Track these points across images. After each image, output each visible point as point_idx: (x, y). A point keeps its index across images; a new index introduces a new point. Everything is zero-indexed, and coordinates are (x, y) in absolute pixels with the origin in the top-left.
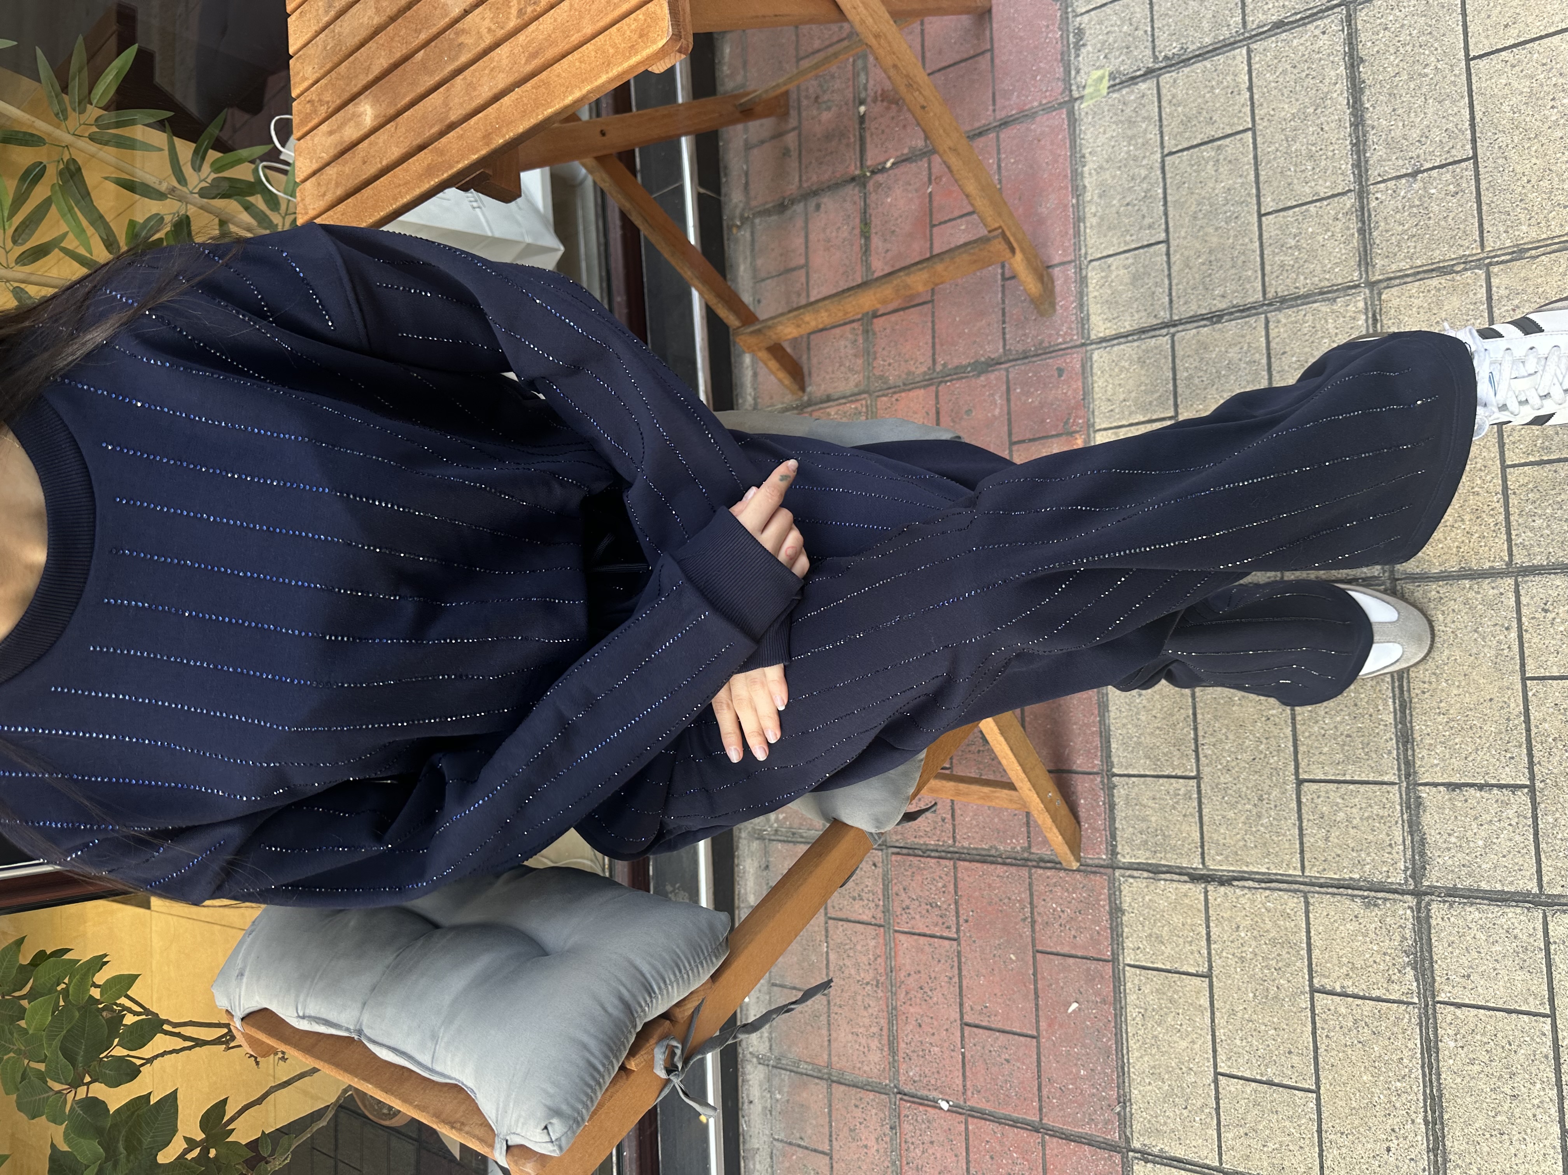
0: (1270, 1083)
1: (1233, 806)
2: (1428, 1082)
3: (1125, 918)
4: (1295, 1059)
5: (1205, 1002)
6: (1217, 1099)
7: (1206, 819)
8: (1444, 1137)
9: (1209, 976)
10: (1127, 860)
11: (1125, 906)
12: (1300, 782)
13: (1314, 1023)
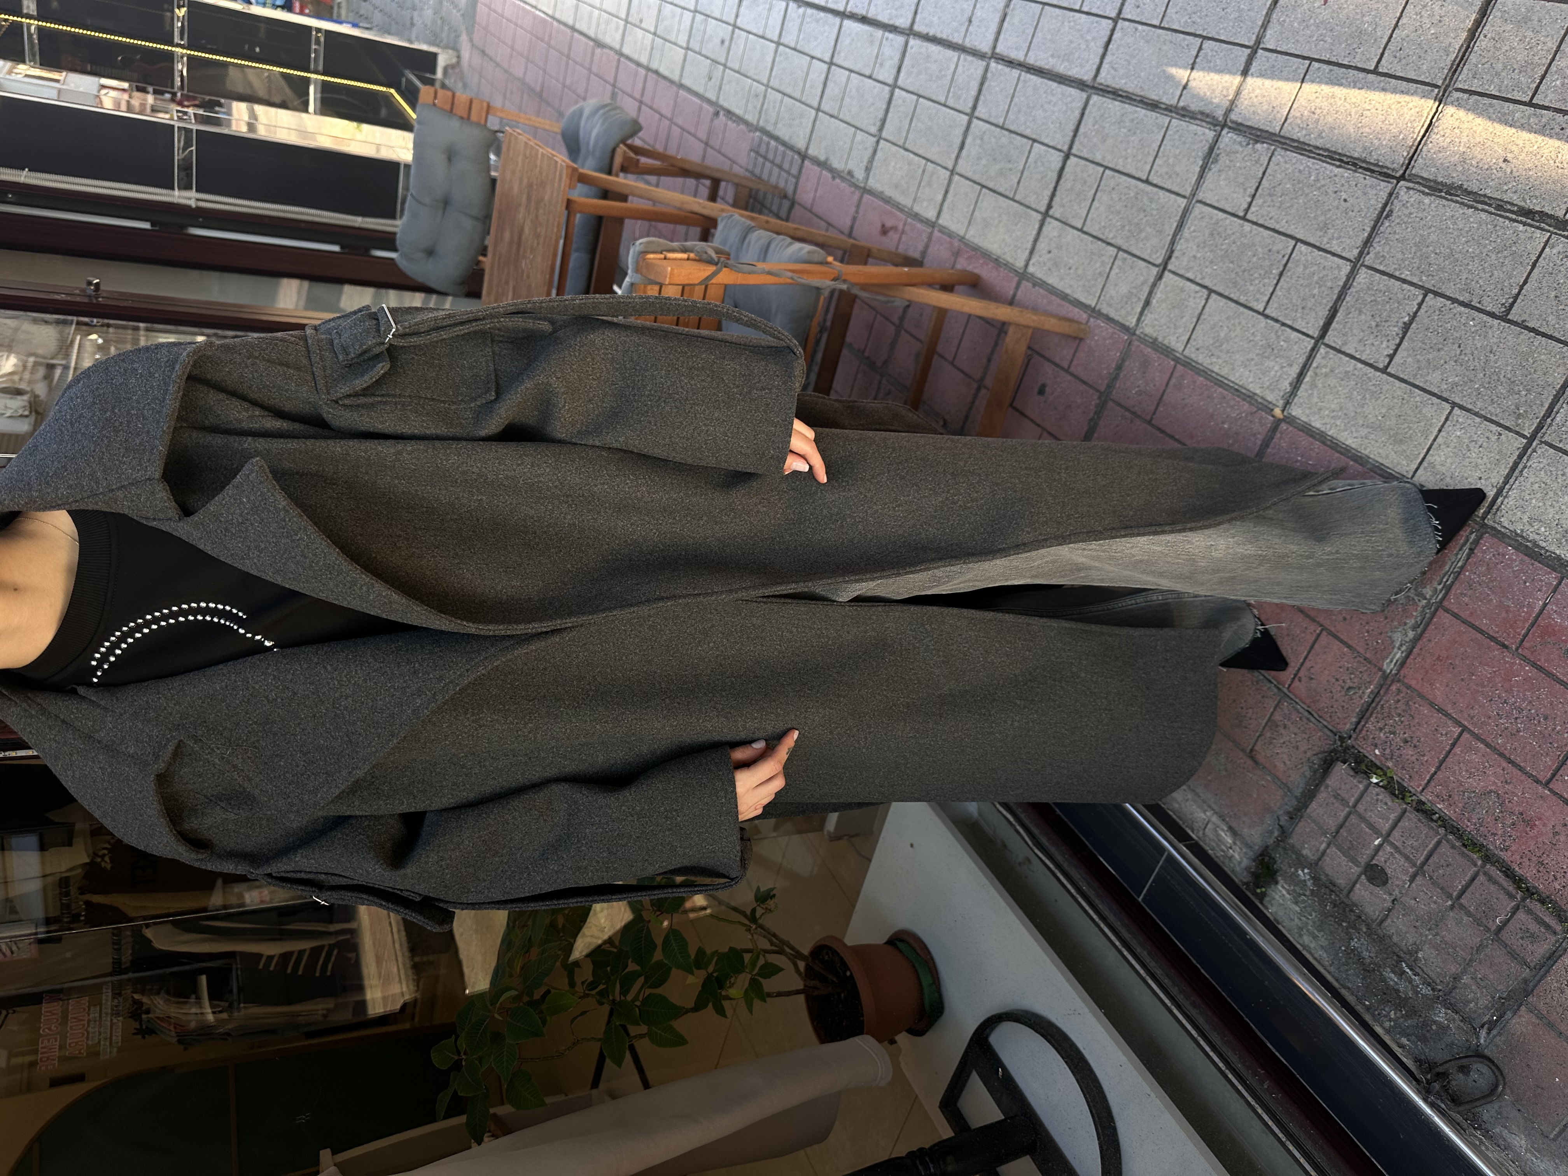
0: (1281, 274)
1: (1140, 232)
3: (1160, 339)
4: (1275, 249)
5: (1222, 302)
6: (1277, 321)
7: (1138, 253)
8: (1351, 157)
9: (1211, 291)
10: (1134, 320)
11: (1155, 335)
12: (1147, 182)
13: (1261, 226)
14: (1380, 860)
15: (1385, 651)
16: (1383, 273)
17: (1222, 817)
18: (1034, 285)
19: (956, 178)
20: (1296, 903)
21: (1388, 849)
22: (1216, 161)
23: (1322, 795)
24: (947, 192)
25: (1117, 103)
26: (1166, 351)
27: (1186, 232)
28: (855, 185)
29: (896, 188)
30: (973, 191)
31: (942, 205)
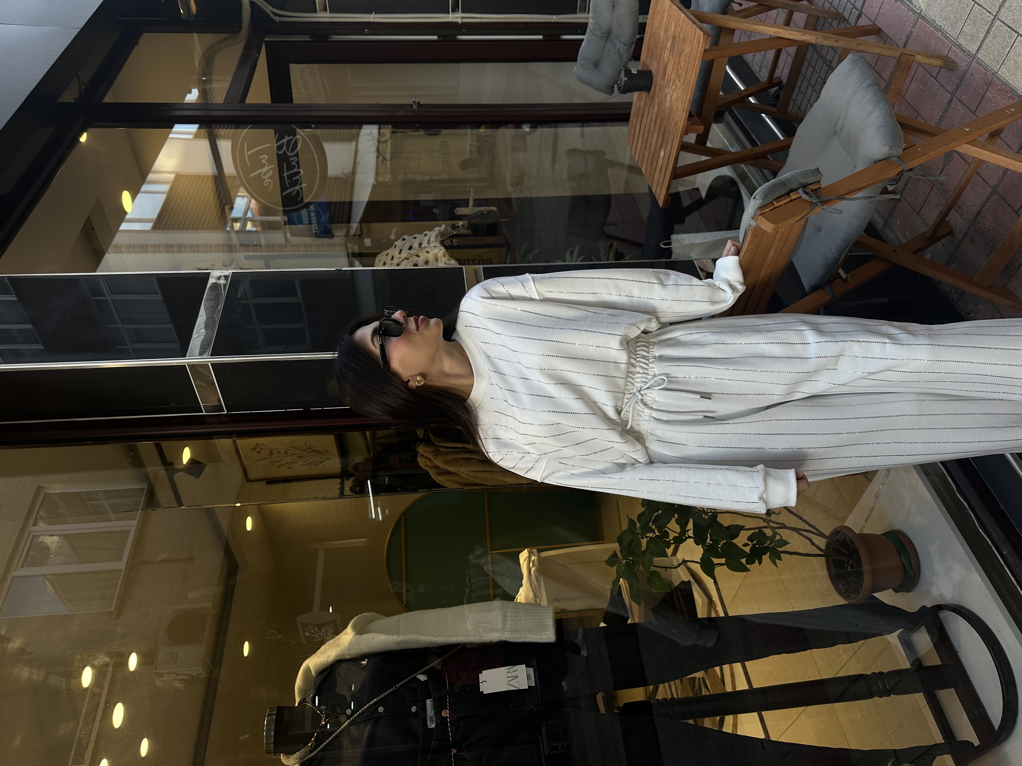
19: (998, 23)
24: (988, 32)
28: (912, 10)
29: (946, 19)
30: (1010, 38)
31: (982, 42)
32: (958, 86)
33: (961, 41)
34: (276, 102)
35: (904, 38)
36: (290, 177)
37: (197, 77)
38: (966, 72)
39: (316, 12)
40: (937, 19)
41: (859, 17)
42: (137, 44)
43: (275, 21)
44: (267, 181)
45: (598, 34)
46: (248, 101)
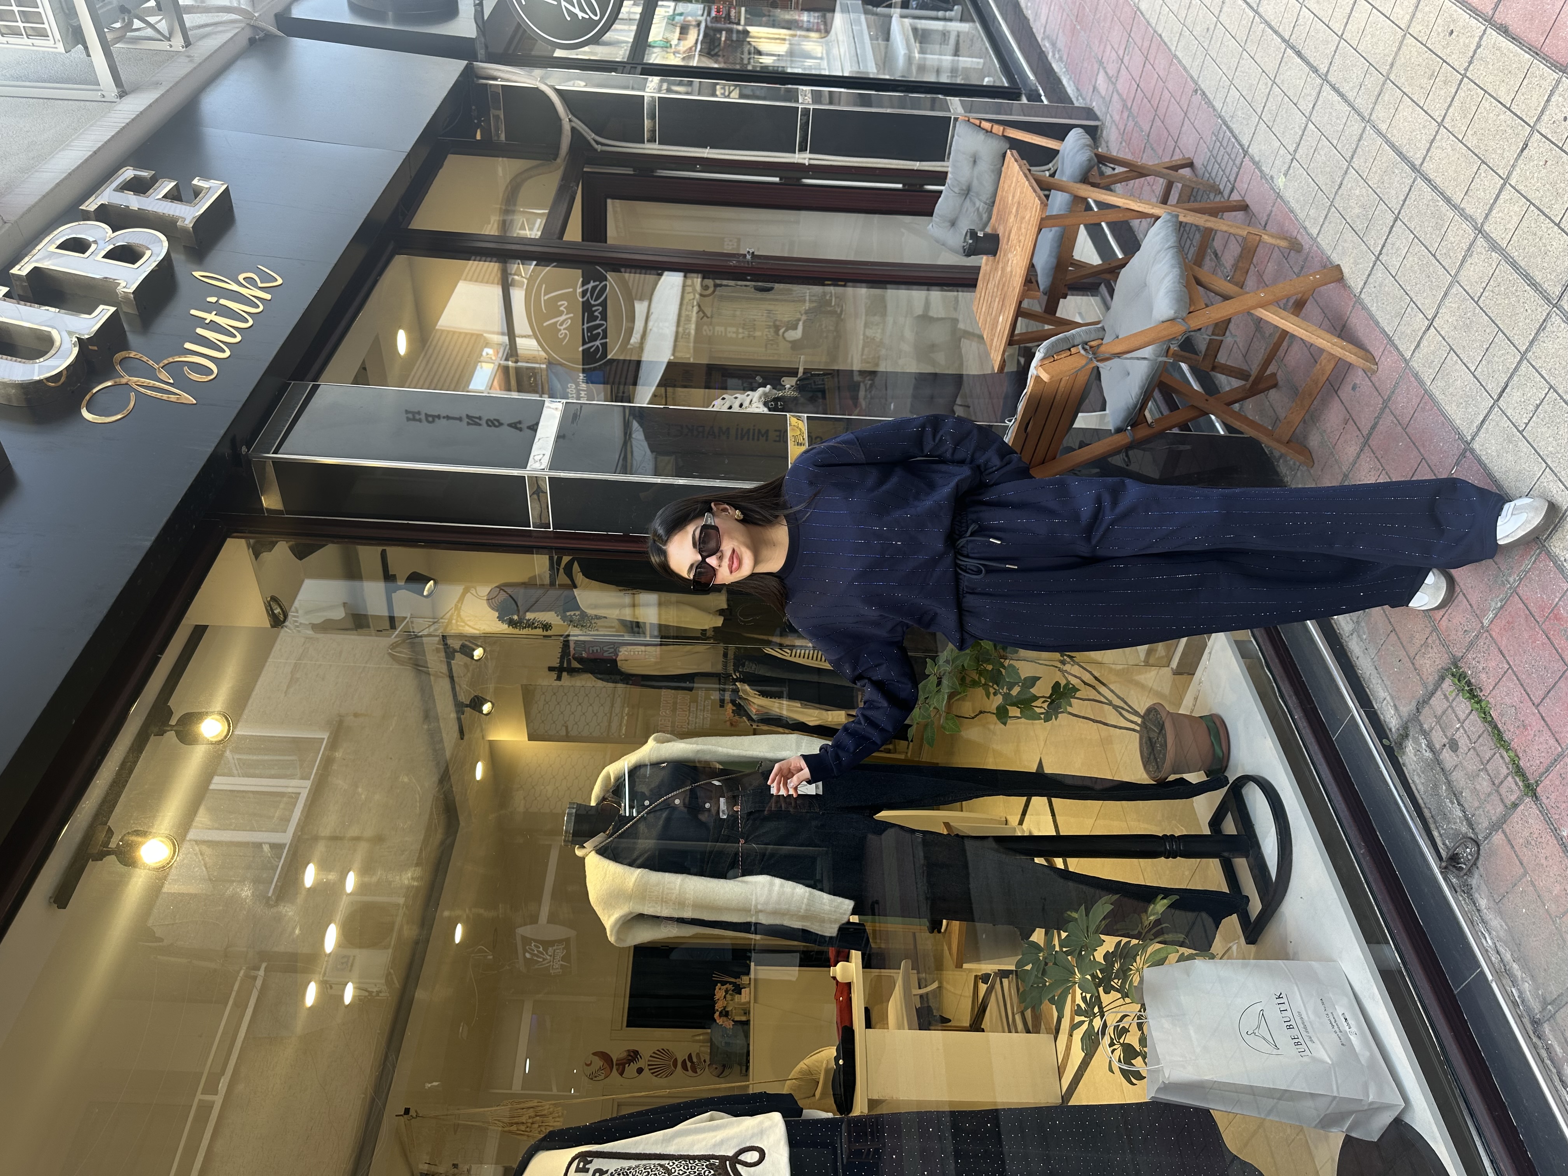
0: (1487, 350)
1: (1424, 292)
2: (1521, 274)
3: (1420, 373)
4: (1488, 331)
5: (1455, 358)
6: (1479, 381)
7: (1420, 307)
9: (1451, 349)
10: (1410, 355)
11: (1417, 369)
12: (1434, 256)
13: (1484, 312)
14: (1456, 737)
15: (1484, 612)
16: (1533, 367)
17: (1392, 697)
18: (1363, 309)
19: (1333, 208)
20: (1415, 756)
21: (1461, 730)
22: (1471, 256)
23: (1439, 693)
24: (1326, 217)
25: (1429, 190)
26: (1421, 383)
27: (1446, 301)
28: (1274, 189)
29: (1298, 201)
30: (1341, 224)
31: (1321, 226)
32: (1302, 268)
33: (1307, 224)
34: (588, 241)
35: (1265, 218)
36: (590, 329)
37: (499, 206)
38: (1308, 253)
39: (644, 142)
40: (1291, 200)
41: (1232, 191)
42: (441, 167)
43: (596, 150)
44: (563, 331)
45: (956, 190)
46: (565, 238)
